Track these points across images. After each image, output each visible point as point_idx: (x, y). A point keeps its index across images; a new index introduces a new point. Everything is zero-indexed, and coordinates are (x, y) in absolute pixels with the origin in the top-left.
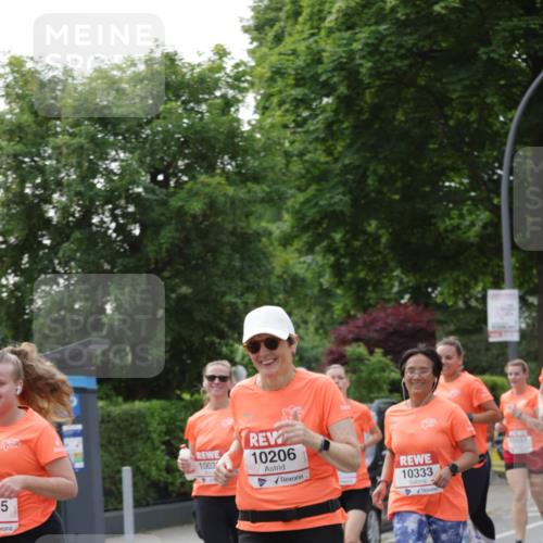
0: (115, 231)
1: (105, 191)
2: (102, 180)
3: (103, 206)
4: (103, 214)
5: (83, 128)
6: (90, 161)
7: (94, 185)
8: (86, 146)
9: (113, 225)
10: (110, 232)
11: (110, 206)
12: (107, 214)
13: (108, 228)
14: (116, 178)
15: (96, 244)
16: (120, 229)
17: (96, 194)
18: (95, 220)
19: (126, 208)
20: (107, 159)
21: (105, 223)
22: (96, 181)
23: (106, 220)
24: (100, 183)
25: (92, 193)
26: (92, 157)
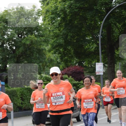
0: (9, 48)
1: (7, 39)
2: (6, 36)
3: (6, 42)
4: (6, 44)
5: (2, 24)
6: (4, 32)
7: (4, 37)
8: (2, 28)
9: (9, 47)
10: (8, 48)
11: (8, 42)
12: (7, 44)
13: (8, 47)
14: (9, 36)
15: (5, 51)
16: (10, 48)
17: (5, 39)
18: (5, 45)
19: (12, 43)
20: (7, 31)
21: (7, 46)
22: (5, 36)
23: (7, 45)
24: (6, 37)
25: (4, 39)
26: (4, 31)
